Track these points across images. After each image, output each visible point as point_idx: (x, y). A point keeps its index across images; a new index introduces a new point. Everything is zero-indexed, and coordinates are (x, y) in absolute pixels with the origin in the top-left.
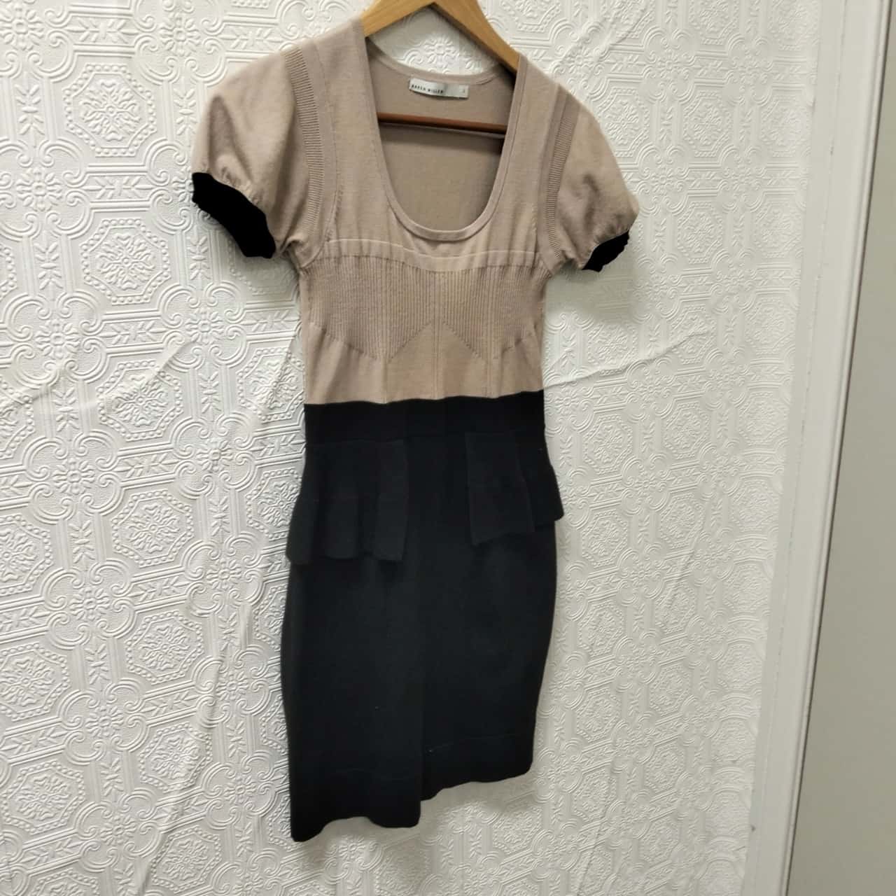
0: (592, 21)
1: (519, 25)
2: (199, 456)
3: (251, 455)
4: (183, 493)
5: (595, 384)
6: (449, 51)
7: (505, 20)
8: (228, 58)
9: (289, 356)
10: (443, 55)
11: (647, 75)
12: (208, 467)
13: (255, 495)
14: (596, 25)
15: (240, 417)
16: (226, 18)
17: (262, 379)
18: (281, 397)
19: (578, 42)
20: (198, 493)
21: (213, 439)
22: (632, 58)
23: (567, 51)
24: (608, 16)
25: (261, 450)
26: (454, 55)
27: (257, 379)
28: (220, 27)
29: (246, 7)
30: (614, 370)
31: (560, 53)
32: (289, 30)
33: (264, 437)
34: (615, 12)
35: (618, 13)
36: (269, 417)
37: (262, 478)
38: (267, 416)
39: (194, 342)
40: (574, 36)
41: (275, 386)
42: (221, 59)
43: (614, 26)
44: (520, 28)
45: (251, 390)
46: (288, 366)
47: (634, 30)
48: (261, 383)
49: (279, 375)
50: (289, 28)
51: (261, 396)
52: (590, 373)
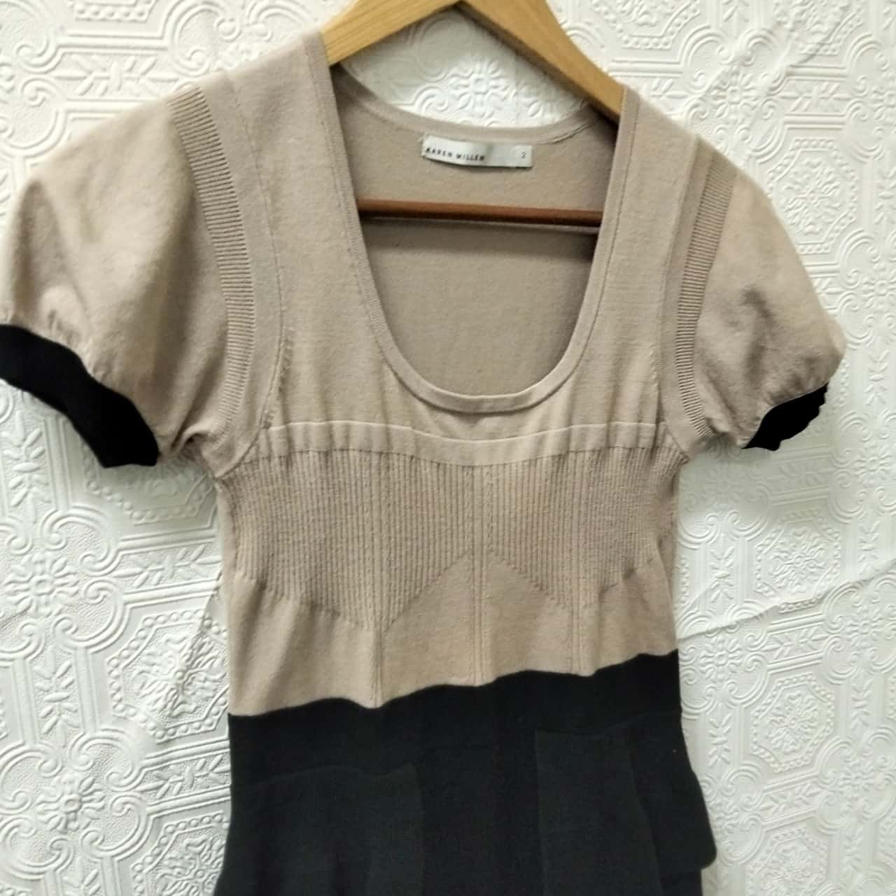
0: (757, 25)
1: (625, 38)
2: (40, 808)
3: (140, 799)
4: (12, 872)
5: (771, 627)
6: (495, 87)
7: (598, 30)
8: (69, 112)
9: (207, 622)
10: (485, 93)
11: (854, 114)
12: (59, 824)
13: (151, 863)
14: (763, 33)
15: (116, 735)
16: (63, 40)
17: (155, 668)
18: (194, 694)
19: (732, 63)
20: (42, 870)
21: (67, 777)
22: (828, 87)
23: (711, 80)
24: (784, 19)
25: (158, 788)
26: (505, 93)
27: (147, 668)
28: (54, 55)
29: (104, 20)
30: (802, 602)
31: (698, 84)
32: (189, 59)
33: (163, 765)
34: (797, 10)
35: (802, 12)
36: (171, 731)
37: (162, 834)
38: (167, 730)
39: (24, 612)
40: (723, 53)
41: (182, 678)
42: (57, 114)
43: (795, 35)
44: (627, 42)
45: (136, 687)
46: (207, 640)
47: (829, 41)
48: (154, 675)
49: (187, 657)
50: (188, 55)
51: (154, 696)
52: (762, 610)
